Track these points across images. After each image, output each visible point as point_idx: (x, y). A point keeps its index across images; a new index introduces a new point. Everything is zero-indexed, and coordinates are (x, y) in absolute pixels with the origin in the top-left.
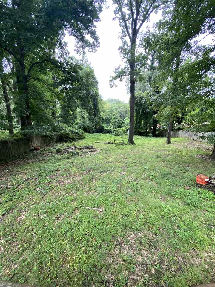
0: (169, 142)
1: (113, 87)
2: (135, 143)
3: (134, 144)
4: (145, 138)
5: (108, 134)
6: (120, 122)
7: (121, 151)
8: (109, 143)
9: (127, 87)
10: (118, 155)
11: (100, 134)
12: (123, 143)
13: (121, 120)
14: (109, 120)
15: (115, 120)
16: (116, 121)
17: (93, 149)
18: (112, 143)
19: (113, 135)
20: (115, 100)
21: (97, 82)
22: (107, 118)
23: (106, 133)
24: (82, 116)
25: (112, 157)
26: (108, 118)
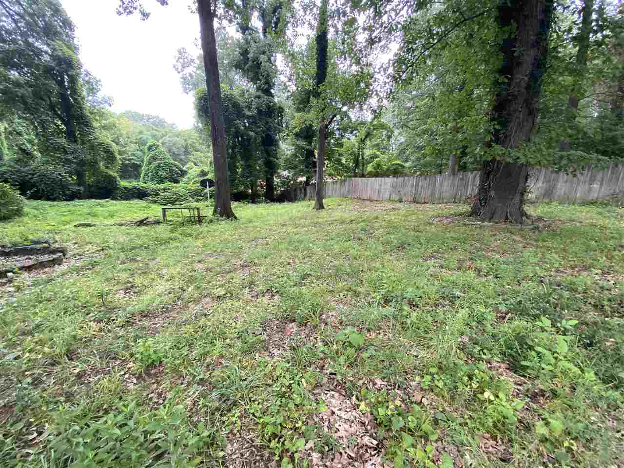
0: (321, 206)
1: (130, 12)
2: (237, 215)
3: (236, 218)
4: (254, 206)
5: (136, 201)
6: (171, 170)
7: (199, 243)
8: (142, 223)
9: (180, 75)
10: (197, 258)
11: (102, 201)
12: (199, 217)
13: (175, 165)
14: (137, 167)
15: (157, 163)
16: (159, 166)
17: (54, 252)
18: (158, 222)
19: (155, 202)
20: (148, 116)
21: (67, 24)
22: (129, 160)
23: (127, 198)
24: (21, 149)
25: (164, 271)
26: (133, 161)
